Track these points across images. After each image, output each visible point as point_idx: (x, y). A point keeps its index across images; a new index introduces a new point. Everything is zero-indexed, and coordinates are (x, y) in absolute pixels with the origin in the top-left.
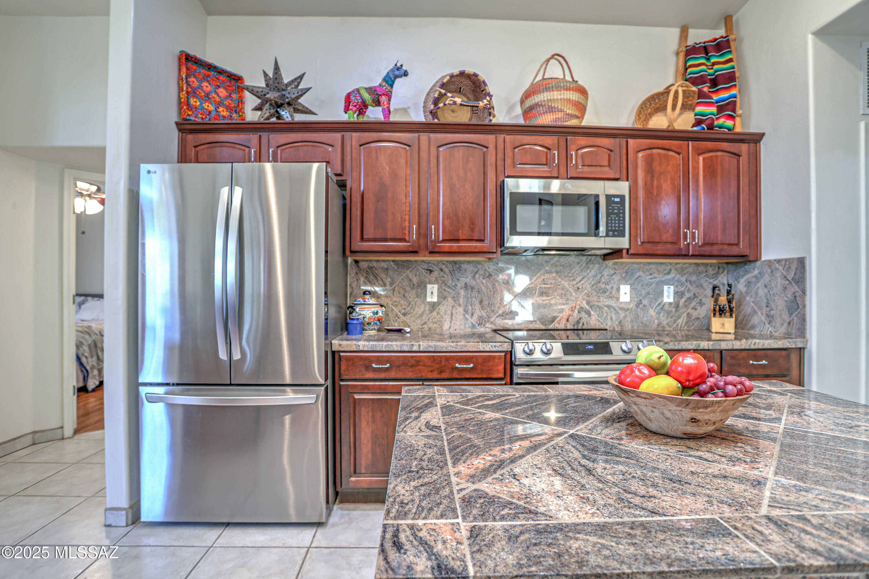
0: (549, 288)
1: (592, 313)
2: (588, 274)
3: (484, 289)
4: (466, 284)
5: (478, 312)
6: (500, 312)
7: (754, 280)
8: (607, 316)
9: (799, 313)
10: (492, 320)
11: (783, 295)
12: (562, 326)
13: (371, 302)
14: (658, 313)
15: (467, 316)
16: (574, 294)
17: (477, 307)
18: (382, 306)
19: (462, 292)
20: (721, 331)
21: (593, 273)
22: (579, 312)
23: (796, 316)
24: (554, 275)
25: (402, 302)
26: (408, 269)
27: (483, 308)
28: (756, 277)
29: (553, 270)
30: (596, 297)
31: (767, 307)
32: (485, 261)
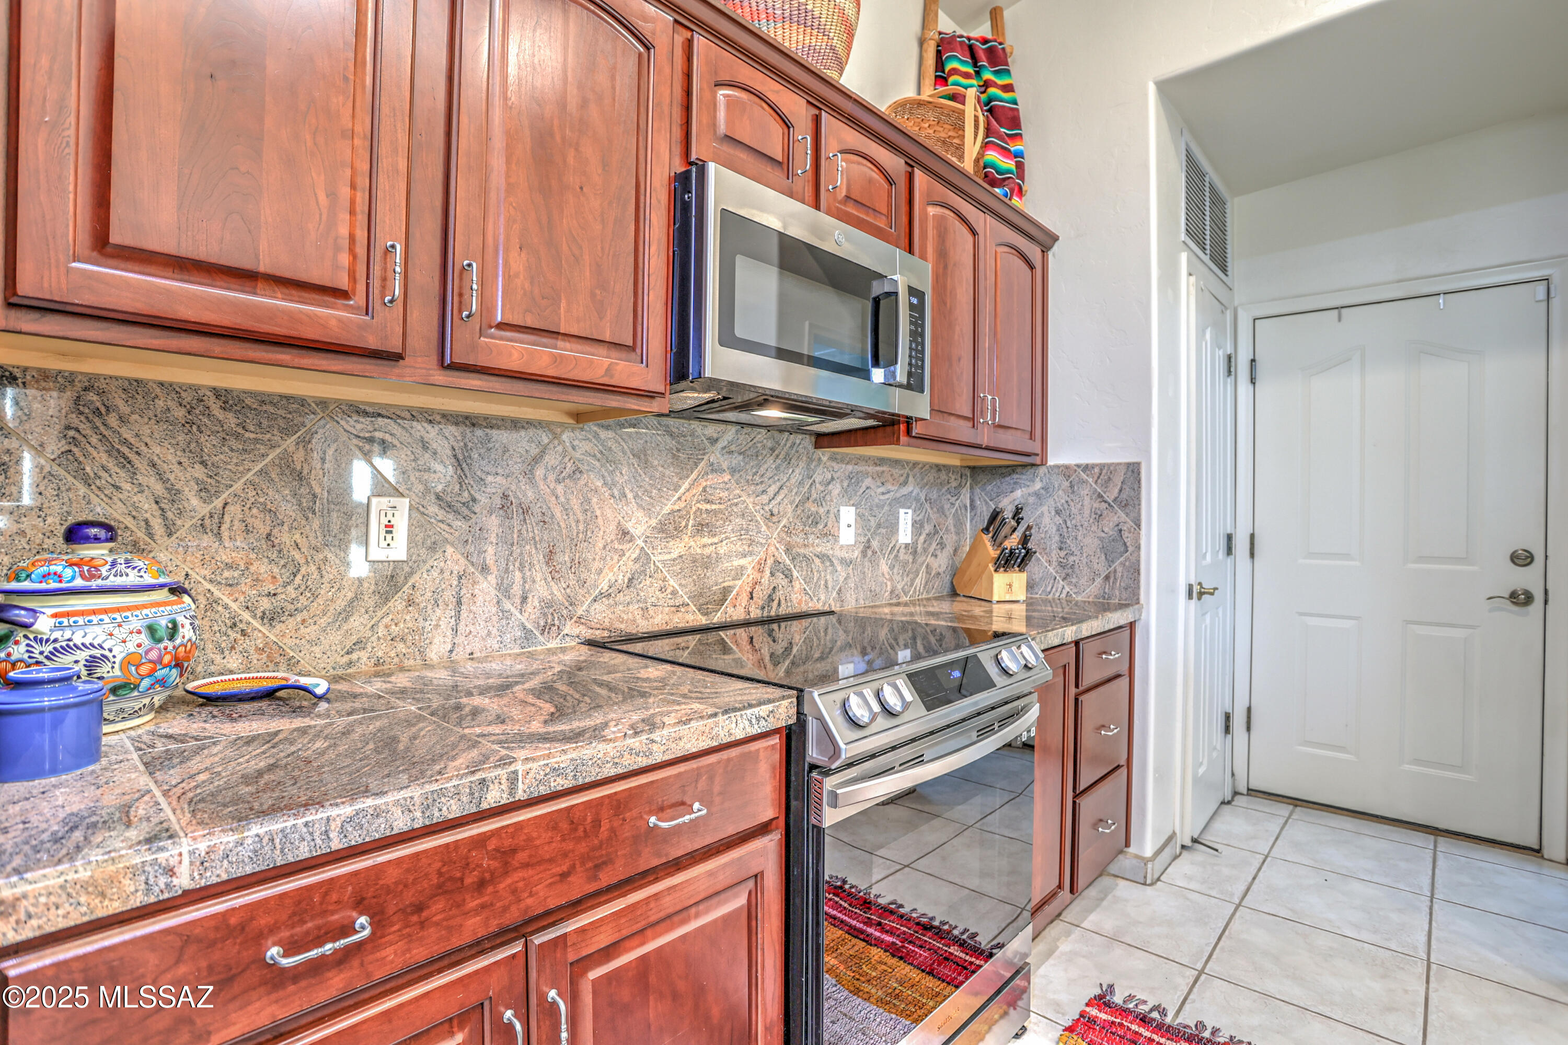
0: (715, 512)
1: (795, 574)
2: (788, 479)
3: (558, 512)
4: (505, 496)
5: (541, 589)
6: (604, 586)
7: (1031, 500)
8: (819, 579)
9: (1127, 559)
10: (580, 611)
11: (1094, 528)
12: (738, 614)
13: (132, 579)
14: (892, 567)
15: (507, 605)
16: (764, 528)
17: (539, 572)
18: (177, 590)
19: (493, 523)
20: (1007, 598)
21: (797, 476)
22: (772, 574)
23: (1123, 564)
24: (727, 477)
25: (262, 568)
26: (287, 432)
27: (555, 575)
28: (1037, 495)
29: (725, 466)
30: (802, 535)
31: (1061, 549)
32: (561, 425)
